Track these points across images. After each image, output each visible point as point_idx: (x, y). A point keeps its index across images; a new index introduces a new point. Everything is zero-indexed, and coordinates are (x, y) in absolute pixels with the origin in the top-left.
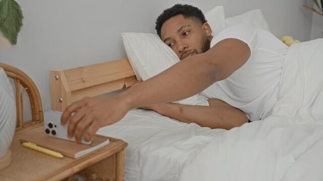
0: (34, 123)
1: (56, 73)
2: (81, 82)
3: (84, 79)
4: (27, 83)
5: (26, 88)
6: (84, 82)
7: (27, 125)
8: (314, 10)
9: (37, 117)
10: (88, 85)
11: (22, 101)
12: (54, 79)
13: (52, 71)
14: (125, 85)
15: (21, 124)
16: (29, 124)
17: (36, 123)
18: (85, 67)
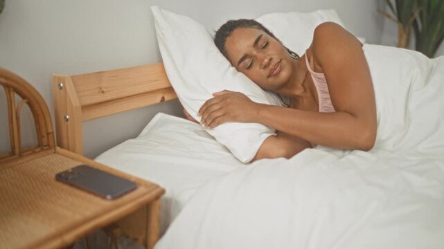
0: (39, 149)
1: (61, 79)
2: (99, 92)
3: (103, 89)
4: (25, 93)
5: (26, 100)
6: (103, 92)
7: (28, 153)
8: (389, 16)
9: (45, 141)
10: (108, 97)
11: (17, 119)
12: (57, 88)
13: (55, 77)
14: (163, 98)
15: (17, 151)
16: (31, 151)
17: (42, 150)
18: (107, 72)
